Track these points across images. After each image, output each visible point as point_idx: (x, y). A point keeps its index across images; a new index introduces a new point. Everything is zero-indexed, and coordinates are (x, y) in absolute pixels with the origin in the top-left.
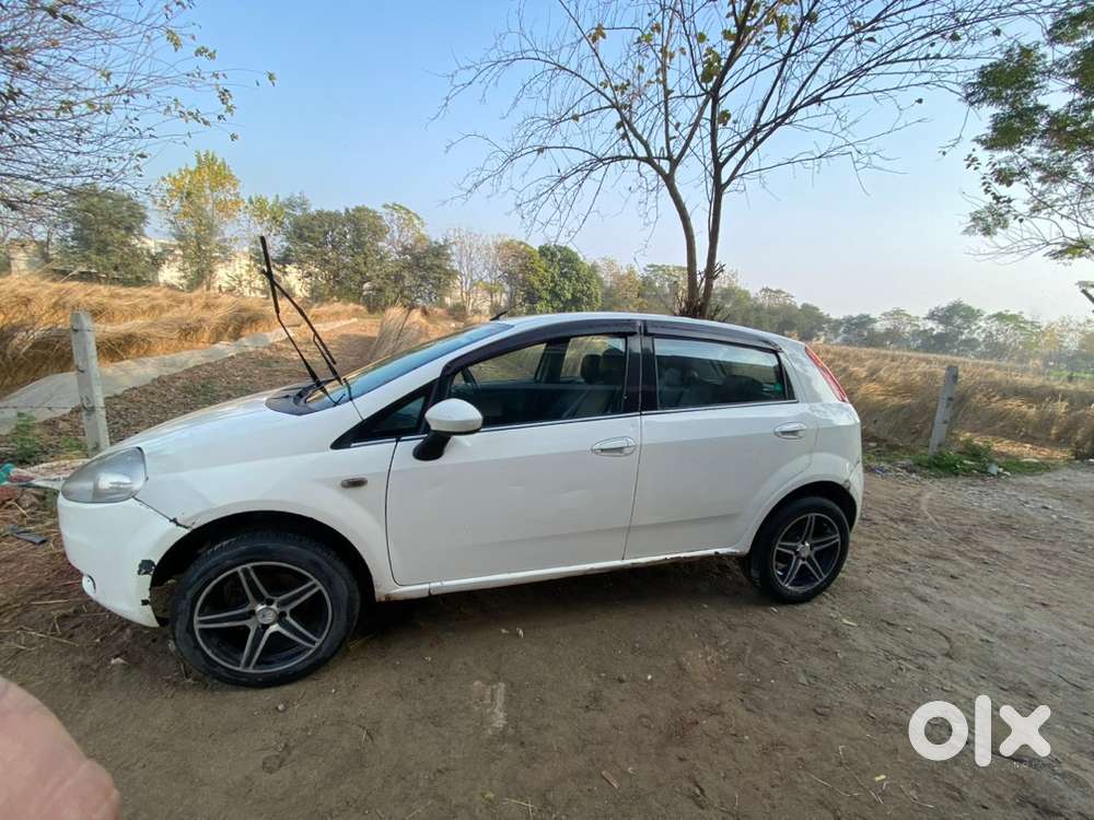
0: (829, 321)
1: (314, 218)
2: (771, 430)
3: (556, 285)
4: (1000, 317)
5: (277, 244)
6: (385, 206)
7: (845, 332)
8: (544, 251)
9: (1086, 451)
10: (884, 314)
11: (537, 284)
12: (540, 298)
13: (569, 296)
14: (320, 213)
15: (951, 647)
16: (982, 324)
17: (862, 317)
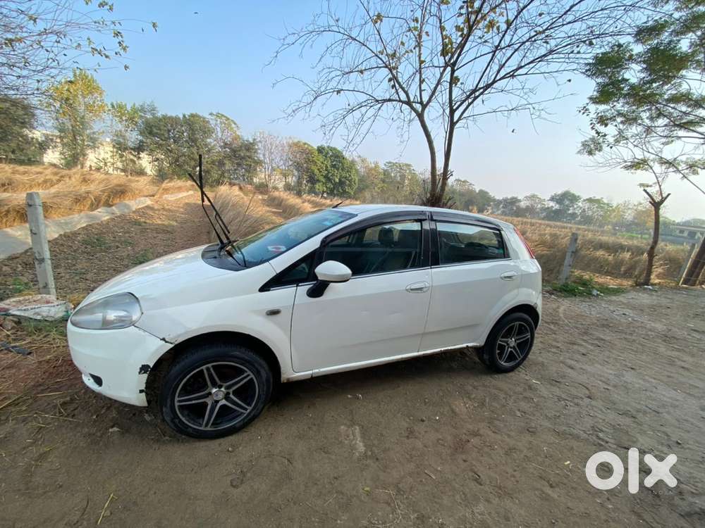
0: (494, 200)
1: (160, 120)
2: (499, 276)
3: (329, 172)
4: (590, 200)
5: (133, 137)
6: (211, 114)
7: (503, 207)
8: (320, 150)
9: (642, 281)
10: (526, 197)
11: (316, 171)
12: (318, 181)
13: (337, 180)
14: (165, 117)
15: (590, 393)
16: (580, 204)
17: (513, 198)
